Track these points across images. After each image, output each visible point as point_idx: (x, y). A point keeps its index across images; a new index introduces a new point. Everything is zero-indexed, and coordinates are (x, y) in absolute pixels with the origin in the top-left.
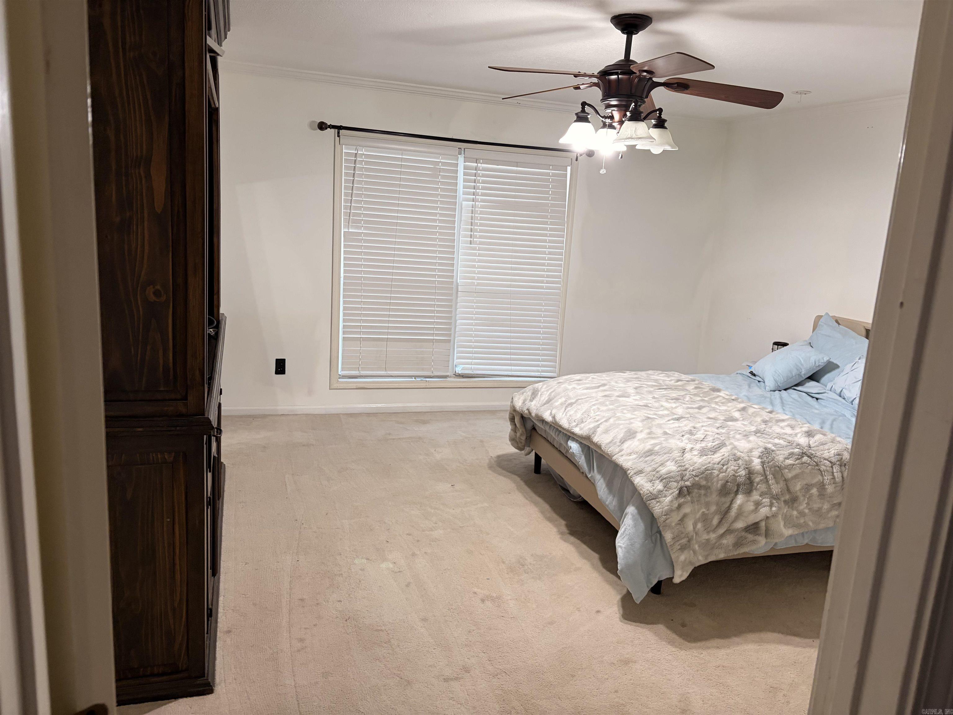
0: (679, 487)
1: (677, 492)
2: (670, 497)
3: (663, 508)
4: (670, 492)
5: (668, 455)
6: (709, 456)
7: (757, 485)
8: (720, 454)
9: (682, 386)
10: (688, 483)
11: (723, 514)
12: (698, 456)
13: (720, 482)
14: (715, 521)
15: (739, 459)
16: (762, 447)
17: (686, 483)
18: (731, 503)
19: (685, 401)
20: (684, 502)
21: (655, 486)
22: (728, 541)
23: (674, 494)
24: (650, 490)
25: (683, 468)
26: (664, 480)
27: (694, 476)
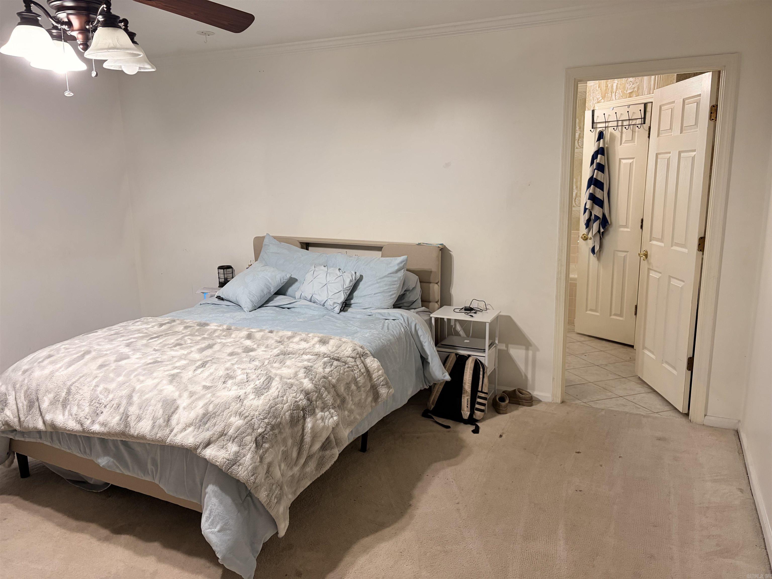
0: (254, 439)
1: (254, 445)
2: (249, 454)
3: (247, 469)
4: (247, 449)
5: (227, 411)
6: (266, 394)
7: (316, 403)
8: (274, 388)
9: (168, 329)
10: (260, 430)
11: (299, 443)
12: (257, 399)
13: (287, 414)
14: (295, 455)
15: (292, 385)
16: (302, 367)
17: (258, 431)
18: (303, 429)
19: (188, 344)
20: (263, 452)
21: (229, 449)
22: (311, 467)
23: (253, 449)
24: (226, 457)
25: (249, 418)
26: (236, 439)
27: (263, 419)
